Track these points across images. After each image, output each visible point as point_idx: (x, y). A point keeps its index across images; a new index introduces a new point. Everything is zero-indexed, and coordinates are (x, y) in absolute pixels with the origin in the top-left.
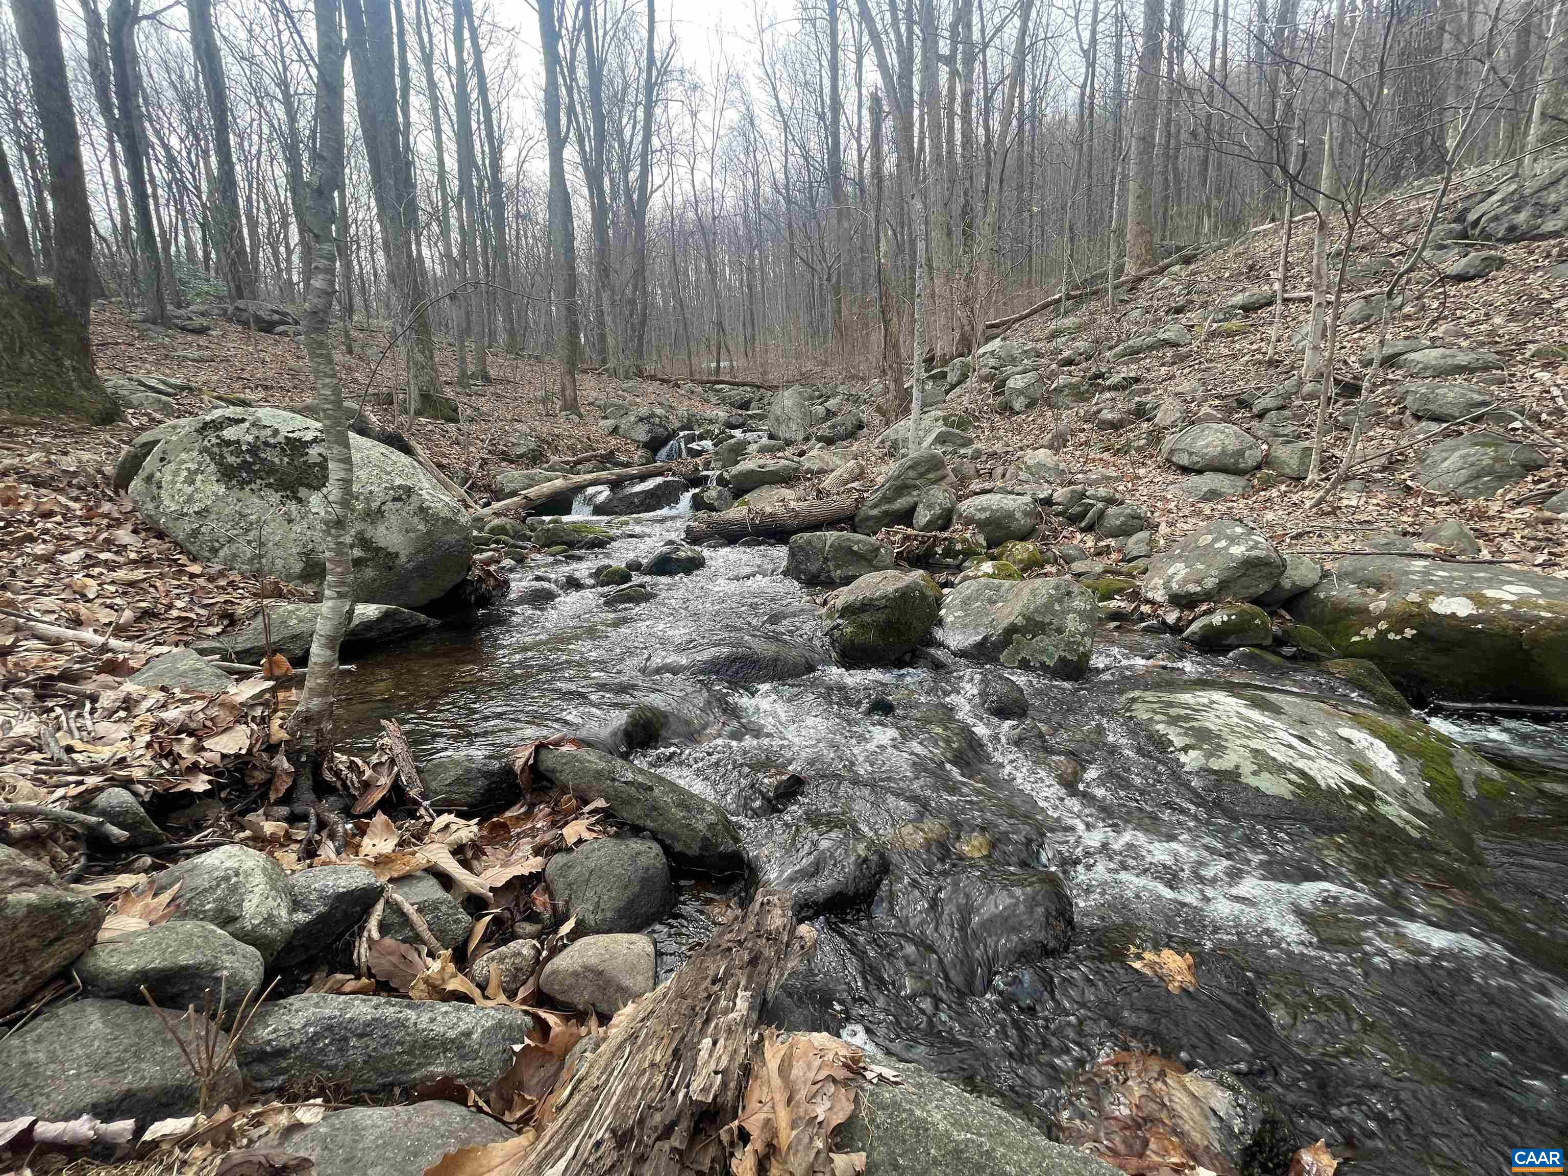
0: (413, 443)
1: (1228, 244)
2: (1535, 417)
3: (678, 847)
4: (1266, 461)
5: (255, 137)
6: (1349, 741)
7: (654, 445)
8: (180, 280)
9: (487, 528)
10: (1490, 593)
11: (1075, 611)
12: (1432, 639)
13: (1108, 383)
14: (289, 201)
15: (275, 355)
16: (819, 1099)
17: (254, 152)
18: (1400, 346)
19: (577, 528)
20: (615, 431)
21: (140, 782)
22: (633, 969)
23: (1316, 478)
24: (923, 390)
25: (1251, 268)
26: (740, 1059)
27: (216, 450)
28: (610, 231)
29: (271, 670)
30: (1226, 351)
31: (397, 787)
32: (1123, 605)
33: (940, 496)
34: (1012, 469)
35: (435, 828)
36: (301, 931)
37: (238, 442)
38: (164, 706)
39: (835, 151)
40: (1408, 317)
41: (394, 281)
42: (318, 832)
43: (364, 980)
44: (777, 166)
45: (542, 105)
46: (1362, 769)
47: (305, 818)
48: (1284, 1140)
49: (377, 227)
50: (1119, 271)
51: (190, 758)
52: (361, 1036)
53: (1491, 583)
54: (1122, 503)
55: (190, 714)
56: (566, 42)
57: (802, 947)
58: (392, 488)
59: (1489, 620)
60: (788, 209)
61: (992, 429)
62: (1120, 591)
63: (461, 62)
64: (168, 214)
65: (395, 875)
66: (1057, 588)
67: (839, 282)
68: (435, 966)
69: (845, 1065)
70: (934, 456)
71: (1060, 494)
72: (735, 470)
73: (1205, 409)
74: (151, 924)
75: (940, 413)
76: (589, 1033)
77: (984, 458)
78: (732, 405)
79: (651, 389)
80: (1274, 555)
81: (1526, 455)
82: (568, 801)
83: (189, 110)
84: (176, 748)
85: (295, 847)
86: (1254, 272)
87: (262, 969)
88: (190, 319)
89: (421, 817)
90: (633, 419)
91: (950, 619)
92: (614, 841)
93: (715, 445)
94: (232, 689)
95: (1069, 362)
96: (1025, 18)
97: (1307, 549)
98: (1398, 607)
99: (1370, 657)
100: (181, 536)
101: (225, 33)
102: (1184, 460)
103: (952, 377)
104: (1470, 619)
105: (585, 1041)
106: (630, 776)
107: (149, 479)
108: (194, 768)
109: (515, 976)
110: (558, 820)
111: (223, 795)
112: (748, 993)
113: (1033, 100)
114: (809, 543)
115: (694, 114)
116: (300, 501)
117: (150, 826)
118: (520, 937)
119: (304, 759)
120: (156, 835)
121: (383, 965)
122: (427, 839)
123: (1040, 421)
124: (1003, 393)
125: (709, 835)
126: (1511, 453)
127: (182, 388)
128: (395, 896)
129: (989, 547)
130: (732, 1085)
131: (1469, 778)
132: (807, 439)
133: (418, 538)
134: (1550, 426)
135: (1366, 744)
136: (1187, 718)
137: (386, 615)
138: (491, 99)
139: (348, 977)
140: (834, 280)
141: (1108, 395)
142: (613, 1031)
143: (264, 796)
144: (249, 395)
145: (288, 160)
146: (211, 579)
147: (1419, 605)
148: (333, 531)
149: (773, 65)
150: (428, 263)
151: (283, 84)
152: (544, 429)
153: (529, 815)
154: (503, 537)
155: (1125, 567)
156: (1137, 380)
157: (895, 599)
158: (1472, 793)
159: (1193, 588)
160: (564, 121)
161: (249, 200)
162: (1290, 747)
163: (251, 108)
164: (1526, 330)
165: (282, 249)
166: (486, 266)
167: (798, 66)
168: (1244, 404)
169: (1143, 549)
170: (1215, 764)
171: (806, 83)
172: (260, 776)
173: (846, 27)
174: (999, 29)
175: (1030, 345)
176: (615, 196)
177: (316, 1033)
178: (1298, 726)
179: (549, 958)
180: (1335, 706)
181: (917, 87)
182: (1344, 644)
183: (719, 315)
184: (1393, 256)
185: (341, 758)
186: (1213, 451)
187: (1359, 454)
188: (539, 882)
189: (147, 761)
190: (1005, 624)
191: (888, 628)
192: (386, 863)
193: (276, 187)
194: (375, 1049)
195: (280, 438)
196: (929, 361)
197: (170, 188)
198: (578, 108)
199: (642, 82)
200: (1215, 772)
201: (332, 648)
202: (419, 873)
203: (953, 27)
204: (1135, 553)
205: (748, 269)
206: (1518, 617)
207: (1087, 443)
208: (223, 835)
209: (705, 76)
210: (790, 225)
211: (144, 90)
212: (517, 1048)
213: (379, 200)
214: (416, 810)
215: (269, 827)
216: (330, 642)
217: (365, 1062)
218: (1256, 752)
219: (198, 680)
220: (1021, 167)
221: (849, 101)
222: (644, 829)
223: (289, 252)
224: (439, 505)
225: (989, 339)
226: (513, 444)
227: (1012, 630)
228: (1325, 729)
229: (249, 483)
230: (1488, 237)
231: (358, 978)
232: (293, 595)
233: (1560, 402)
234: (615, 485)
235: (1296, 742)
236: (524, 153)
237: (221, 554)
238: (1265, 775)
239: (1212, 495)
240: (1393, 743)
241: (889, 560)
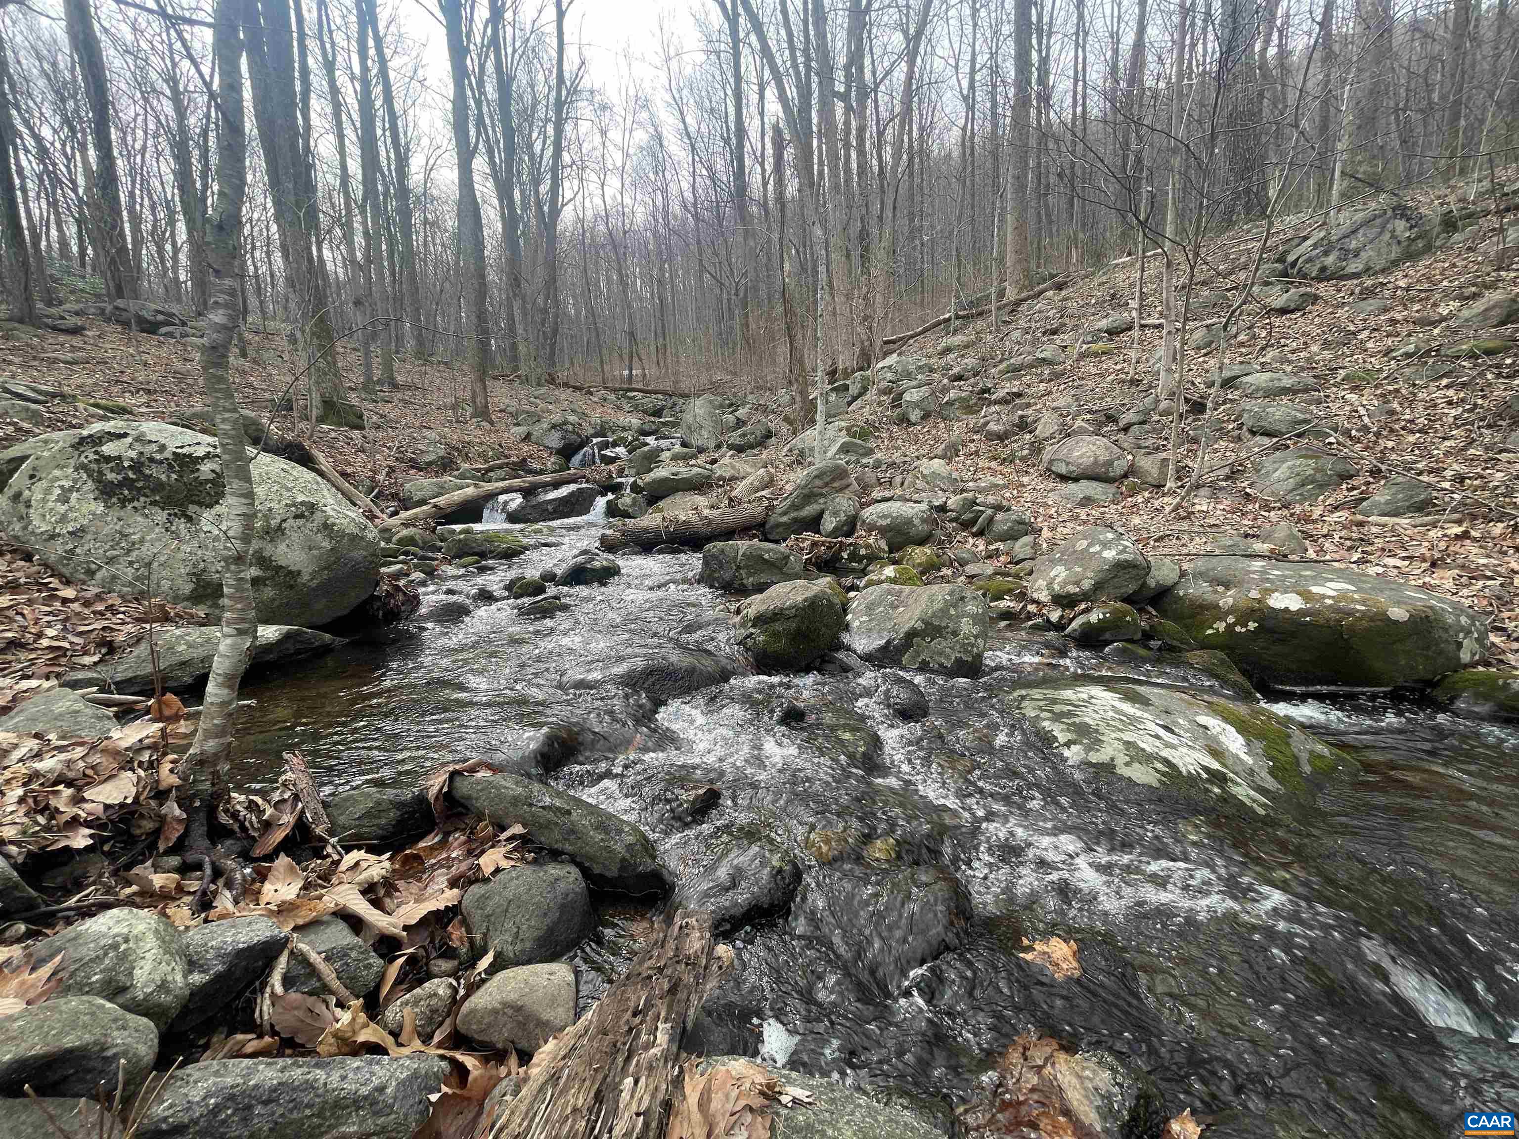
0: (315, 452)
1: (1093, 274)
2: (1347, 433)
3: (597, 870)
4: (1131, 471)
5: (140, 133)
6: (1206, 728)
7: (567, 452)
8: (51, 276)
9: (394, 539)
10: (1315, 589)
11: (968, 615)
12: (1271, 631)
13: (994, 397)
14: (177, 198)
15: (159, 357)
16: (736, 1130)
17: (138, 146)
18: (1236, 370)
19: (489, 537)
20: (527, 437)
21: (12, 842)
22: (553, 1002)
23: (1173, 485)
24: (827, 402)
25: (1113, 296)
26: (660, 1096)
27: (94, 466)
28: (521, 242)
29: (160, 711)
30: (1094, 371)
31: (301, 825)
32: (1012, 604)
33: (844, 503)
34: (909, 479)
35: (343, 867)
36: (197, 993)
37: (119, 457)
38: (38, 755)
39: (740, 173)
40: (1242, 344)
41: (293, 286)
42: (213, 881)
43: (267, 1039)
44: (685, 185)
45: (451, 116)
46: (1216, 753)
47: (199, 867)
48: (1156, 1113)
49: (274, 228)
50: (1001, 294)
51: (69, 811)
52: (266, 1103)
53: (1318, 579)
54: (1009, 509)
55: (69, 763)
56: (475, 57)
57: (720, 968)
58: (294, 505)
59: (1318, 613)
60: (697, 225)
61: (891, 438)
62: (1009, 592)
63: (365, 69)
64: (39, 208)
65: (300, 922)
66: (951, 593)
67: (746, 296)
68: (345, 1017)
69: (762, 1093)
70: (838, 467)
71: (953, 502)
72: (649, 477)
73: (1079, 423)
74: (28, 1003)
75: (843, 424)
76: (509, 1074)
77: (884, 467)
78: (645, 412)
79: (563, 396)
80: (1140, 558)
81: (1340, 467)
82: (485, 829)
83: (63, 100)
84: (53, 802)
85: (188, 899)
86: (1115, 300)
87: (156, 1041)
88: (63, 318)
89: (328, 856)
90: (545, 426)
91: (856, 624)
92: (532, 868)
93: (630, 452)
94: (115, 734)
95: (959, 378)
96: (911, 64)
97: (1167, 550)
98: (1243, 604)
99: (1221, 648)
100: (53, 558)
101: (107, 25)
102: (1062, 469)
103: (854, 390)
104: (1301, 612)
105: (504, 1083)
106: (547, 800)
107: (17, 497)
108: (74, 822)
109: (431, 1018)
110: (474, 850)
111: (106, 848)
112: (669, 1025)
113: (921, 136)
114: (722, 551)
115: (604, 133)
116: (190, 519)
117: (24, 891)
118: (436, 976)
119: (197, 804)
120: (31, 899)
121: (286, 1021)
122: (334, 880)
123: (934, 432)
124: (900, 405)
125: (628, 856)
126: (1328, 464)
127: (54, 396)
128: (301, 946)
129: (891, 552)
130: (654, 1125)
131: (1304, 756)
132: (718, 447)
133: (320, 558)
134: (1359, 441)
135: (1219, 730)
136: (1069, 714)
137: (287, 636)
138: (398, 107)
139: (250, 1036)
140: (741, 295)
141: (993, 409)
142: (534, 1071)
143: (152, 846)
144: (128, 400)
145: (176, 158)
146: (87, 604)
147: (1259, 601)
148: (233, 567)
149: (680, 90)
150: (330, 266)
151: (172, 80)
152: (454, 438)
153: (443, 844)
154: (412, 549)
155: (1013, 569)
156: (1019, 395)
157: (804, 609)
158: (1307, 769)
159: (1072, 589)
160: (472, 132)
161: (132, 195)
162: (1157, 737)
163: (135, 102)
164: (1337, 357)
165: (168, 247)
166: (393, 273)
167: (704, 93)
168: (1111, 419)
169: (1028, 552)
170: (1094, 758)
171: (712, 109)
172: (148, 825)
173: (749, 62)
174: (888, 73)
175: (924, 361)
176: (525, 206)
177: (216, 1105)
178: (1164, 716)
179: (467, 996)
180: (1193, 696)
181: (815, 121)
182: (1200, 636)
183: (631, 324)
184: (1229, 290)
185: (238, 798)
186: (1087, 461)
187: (1207, 464)
188: (455, 914)
189: (20, 817)
190: (906, 628)
191: (799, 636)
192: (289, 910)
193: (162, 184)
194: (282, 1116)
195: (167, 454)
196: (832, 373)
197: (41, 181)
198: (488, 121)
199: (552, 100)
200: (1094, 765)
201: (230, 687)
202: (325, 918)
203: (847, 68)
204: (1022, 556)
205: (659, 281)
206: (1339, 610)
207: (976, 453)
208: (107, 893)
209: (613, 97)
210: (699, 242)
211: (10, 78)
212: (434, 1097)
213: (277, 203)
214: (324, 848)
215: (158, 880)
216: (228, 680)
217: (271, 1130)
218: (1126, 743)
219: (77, 723)
220: (911, 197)
221: (753, 127)
222: (562, 853)
223: (176, 250)
224: (345, 522)
225: (886, 354)
226: (422, 452)
227: (911, 635)
228: (1186, 717)
229: (131, 501)
230: (1305, 277)
231: (260, 1036)
232: (181, 617)
233: (1366, 420)
234: (528, 492)
235: (1162, 732)
236: (431, 162)
237: (99, 576)
238: (1136, 765)
239: (1086, 502)
240: (1242, 728)
241: (798, 568)
